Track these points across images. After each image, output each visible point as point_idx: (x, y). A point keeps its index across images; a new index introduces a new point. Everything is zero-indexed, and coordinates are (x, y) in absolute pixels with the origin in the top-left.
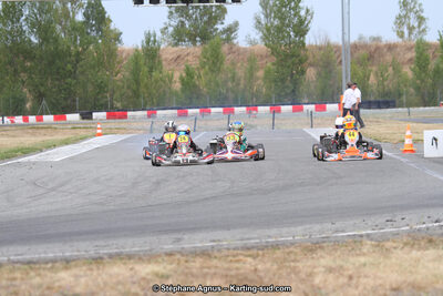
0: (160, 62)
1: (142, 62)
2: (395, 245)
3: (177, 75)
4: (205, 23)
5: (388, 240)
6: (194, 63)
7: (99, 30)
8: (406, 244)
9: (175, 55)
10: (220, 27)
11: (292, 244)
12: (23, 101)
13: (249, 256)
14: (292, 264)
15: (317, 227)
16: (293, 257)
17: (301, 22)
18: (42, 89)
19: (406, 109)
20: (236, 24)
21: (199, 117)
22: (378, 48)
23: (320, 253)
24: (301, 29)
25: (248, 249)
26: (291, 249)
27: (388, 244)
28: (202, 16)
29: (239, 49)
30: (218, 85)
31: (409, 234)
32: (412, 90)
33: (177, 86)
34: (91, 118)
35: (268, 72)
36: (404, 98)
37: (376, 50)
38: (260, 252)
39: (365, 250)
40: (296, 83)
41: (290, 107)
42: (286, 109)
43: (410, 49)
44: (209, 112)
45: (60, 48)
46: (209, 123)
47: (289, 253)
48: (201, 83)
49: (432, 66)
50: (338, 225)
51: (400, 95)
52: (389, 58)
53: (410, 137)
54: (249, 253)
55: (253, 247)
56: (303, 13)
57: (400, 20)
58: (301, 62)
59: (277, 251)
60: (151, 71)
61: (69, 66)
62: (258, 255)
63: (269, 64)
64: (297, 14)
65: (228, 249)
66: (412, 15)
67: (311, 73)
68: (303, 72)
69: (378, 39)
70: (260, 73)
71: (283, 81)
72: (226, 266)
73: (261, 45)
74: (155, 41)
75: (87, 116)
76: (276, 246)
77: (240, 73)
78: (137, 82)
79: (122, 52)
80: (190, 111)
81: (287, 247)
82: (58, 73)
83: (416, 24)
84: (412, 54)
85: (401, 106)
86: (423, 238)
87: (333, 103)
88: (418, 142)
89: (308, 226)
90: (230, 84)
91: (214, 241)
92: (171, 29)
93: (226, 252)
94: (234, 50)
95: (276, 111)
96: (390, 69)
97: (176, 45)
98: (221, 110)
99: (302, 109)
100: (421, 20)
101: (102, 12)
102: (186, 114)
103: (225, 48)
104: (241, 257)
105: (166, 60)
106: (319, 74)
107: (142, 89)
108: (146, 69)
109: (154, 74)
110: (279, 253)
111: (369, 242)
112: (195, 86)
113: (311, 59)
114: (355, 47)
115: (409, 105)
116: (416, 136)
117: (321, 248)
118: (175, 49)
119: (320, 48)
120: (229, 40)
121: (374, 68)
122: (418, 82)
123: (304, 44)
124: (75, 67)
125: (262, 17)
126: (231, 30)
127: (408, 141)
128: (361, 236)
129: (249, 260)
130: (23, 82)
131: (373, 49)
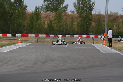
0: (40, 18)
1: (34, 17)
4: (56, 4)
6: (53, 19)
7: (19, 5)
9: (46, 15)
10: (62, 6)
17: (91, 6)
22: (117, 17)
24: (91, 8)
29: (68, 14)
30: (60, 27)
33: (46, 26)
34: (16, 36)
35: (78, 23)
40: (88, 27)
41: (86, 36)
45: (6, 11)
48: (55, 25)
52: (121, 20)
56: (91, 3)
58: (90, 20)
60: (37, 20)
61: (8, 17)
63: (79, 20)
64: (89, 3)
67: (93, 24)
68: (91, 24)
69: (117, 13)
70: (75, 23)
71: (83, 26)
73: (76, 13)
74: (39, 10)
78: (32, 24)
79: (27, 13)
82: (4, 19)
92: (44, 6)
94: (66, 14)
96: (121, 24)
97: (46, 12)
99: (90, 37)
102: (49, 36)
103: (63, 14)
105: (43, 17)
106: (96, 25)
107: (34, 27)
108: (35, 20)
109: (38, 22)
112: (52, 27)
113: (93, 19)
114: (109, 16)
118: (46, 13)
119: (97, 16)
120: (64, 11)
121: (116, 24)
123: (91, 14)
124: (10, 18)
126: (66, 7)
131: (115, 17)
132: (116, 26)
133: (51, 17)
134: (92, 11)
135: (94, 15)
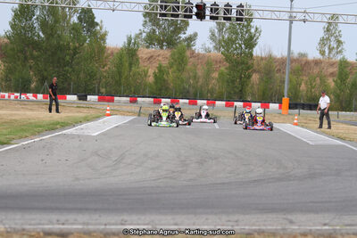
0: (137, 60)
1: (125, 59)
3: (151, 72)
4: (172, 32)
6: (165, 63)
7: (88, 31)
9: (149, 55)
10: (183, 36)
12: (30, 82)
17: (251, 38)
18: (45, 74)
19: (336, 113)
20: (196, 35)
22: (307, 63)
24: (251, 43)
28: (169, 26)
29: (199, 54)
30: (182, 81)
33: (151, 79)
34: (86, 99)
35: (221, 74)
37: (305, 63)
40: (243, 84)
41: (241, 104)
43: (332, 65)
44: (178, 102)
45: (61, 43)
48: (171, 77)
49: (350, 79)
52: (315, 71)
56: (253, 30)
57: (323, 42)
58: (248, 68)
60: (131, 65)
61: (68, 58)
63: (223, 68)
64: (248, 31)
66: (332, 39)
67: (255, 77)
68: (249, 77)
70: (215, 75)
71: (233, 82)
74: (135, 43)
75: (83, 98)
77: (200, 73)
78: (120, 73)
82: (59, 62)
83: (335, 46)
84: (335, 69)
87: (275, 103)
92: (144, 35)
94: (194, 54)
95: (230, 105)
96: (318, 79)
97: (148, 47)
98: (187, 101)
100: (339, 43)
101: (92, 17)
103: (188, 53)
105: (142, 58)
106: (261, 79)
107: (123, 80)
108: (127, 65)
109: (133, 69)
112: (164, 80)
113: (255, 67)
114: (293, 61)
119: (266, 58)
120: (189, 46)
121: (305, 78)
122: (338, 91)
123: (252, 55)
124: (72, 59)
125: (216, 31)
126: (191, 39)
130: (31, 67)
131: (303, 63)
132: (306, 84)
133: (160, 58)
134: (254, 49)
135: (258, 57)
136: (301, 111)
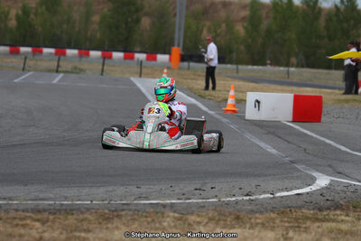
2: (198, 219)
3: (13, 13)
5: (192, 214)
8: (211, 219)
11: (88, 210)
13: (38, 220)
14: (83, 235)
15: (120, 190)
16: (85, 225)
19: (234, 66)
21: (30, 56)
23: (116, 222)
25: (39, 211)
26: (86, 216)
27: (192, 218)
31: (216, 207)
32: (242, 48)
33: (13, 23)
36: (234, 55)
38: (51, 217)
39: (165, 224)
42: (118, 55)
43: (244, 7)
44: (41, 52)
46: (39, 63)
47: (82, 220)
50: (143, 189)
51: (231, 52)
52: (223, 14)
53: (233, 97)
54: (39, 216)
55: (45, 210)
59: (70, 217)
62: (47, 221)
63: (106, 10)
65: (17, 210)
68: (138, 21)
70: (96, 18)
72: (10, 230)
76: (69, 211)
80: (23, 49)
81: (82, 213)
84: (246, 13)
85: (230, 62)
86: (230, 214)
87: (165, 53)
88: (241, 102)
89: (110, 189)
90: (65, 26)
91: (5, 199)
93: (13, 214)
95: (106, 56)
96: (224, 25)
98: (52, 51)
99: (132, 58)
102: (17, 52)
104: (28, 222)
106: (153, 24)
110: (71, 220)
111: (172, 214)
115: (239, 62)
116: (240, 96)
117: (119, 216)
121: (208, 23)
122: (250, 40)
127: (231, 101)
128: (164, 206)
129: (37, 224)
132: (209, 30)
136: (192, 64)
